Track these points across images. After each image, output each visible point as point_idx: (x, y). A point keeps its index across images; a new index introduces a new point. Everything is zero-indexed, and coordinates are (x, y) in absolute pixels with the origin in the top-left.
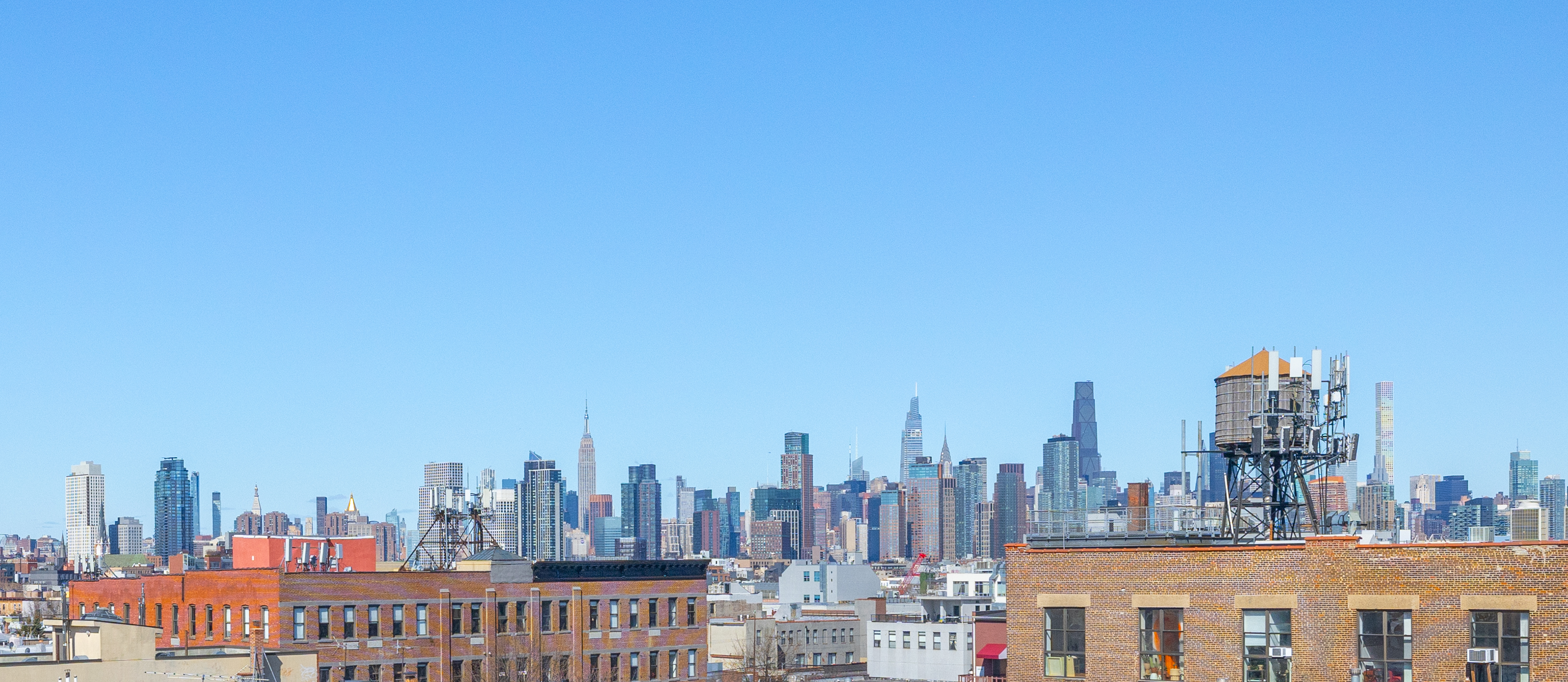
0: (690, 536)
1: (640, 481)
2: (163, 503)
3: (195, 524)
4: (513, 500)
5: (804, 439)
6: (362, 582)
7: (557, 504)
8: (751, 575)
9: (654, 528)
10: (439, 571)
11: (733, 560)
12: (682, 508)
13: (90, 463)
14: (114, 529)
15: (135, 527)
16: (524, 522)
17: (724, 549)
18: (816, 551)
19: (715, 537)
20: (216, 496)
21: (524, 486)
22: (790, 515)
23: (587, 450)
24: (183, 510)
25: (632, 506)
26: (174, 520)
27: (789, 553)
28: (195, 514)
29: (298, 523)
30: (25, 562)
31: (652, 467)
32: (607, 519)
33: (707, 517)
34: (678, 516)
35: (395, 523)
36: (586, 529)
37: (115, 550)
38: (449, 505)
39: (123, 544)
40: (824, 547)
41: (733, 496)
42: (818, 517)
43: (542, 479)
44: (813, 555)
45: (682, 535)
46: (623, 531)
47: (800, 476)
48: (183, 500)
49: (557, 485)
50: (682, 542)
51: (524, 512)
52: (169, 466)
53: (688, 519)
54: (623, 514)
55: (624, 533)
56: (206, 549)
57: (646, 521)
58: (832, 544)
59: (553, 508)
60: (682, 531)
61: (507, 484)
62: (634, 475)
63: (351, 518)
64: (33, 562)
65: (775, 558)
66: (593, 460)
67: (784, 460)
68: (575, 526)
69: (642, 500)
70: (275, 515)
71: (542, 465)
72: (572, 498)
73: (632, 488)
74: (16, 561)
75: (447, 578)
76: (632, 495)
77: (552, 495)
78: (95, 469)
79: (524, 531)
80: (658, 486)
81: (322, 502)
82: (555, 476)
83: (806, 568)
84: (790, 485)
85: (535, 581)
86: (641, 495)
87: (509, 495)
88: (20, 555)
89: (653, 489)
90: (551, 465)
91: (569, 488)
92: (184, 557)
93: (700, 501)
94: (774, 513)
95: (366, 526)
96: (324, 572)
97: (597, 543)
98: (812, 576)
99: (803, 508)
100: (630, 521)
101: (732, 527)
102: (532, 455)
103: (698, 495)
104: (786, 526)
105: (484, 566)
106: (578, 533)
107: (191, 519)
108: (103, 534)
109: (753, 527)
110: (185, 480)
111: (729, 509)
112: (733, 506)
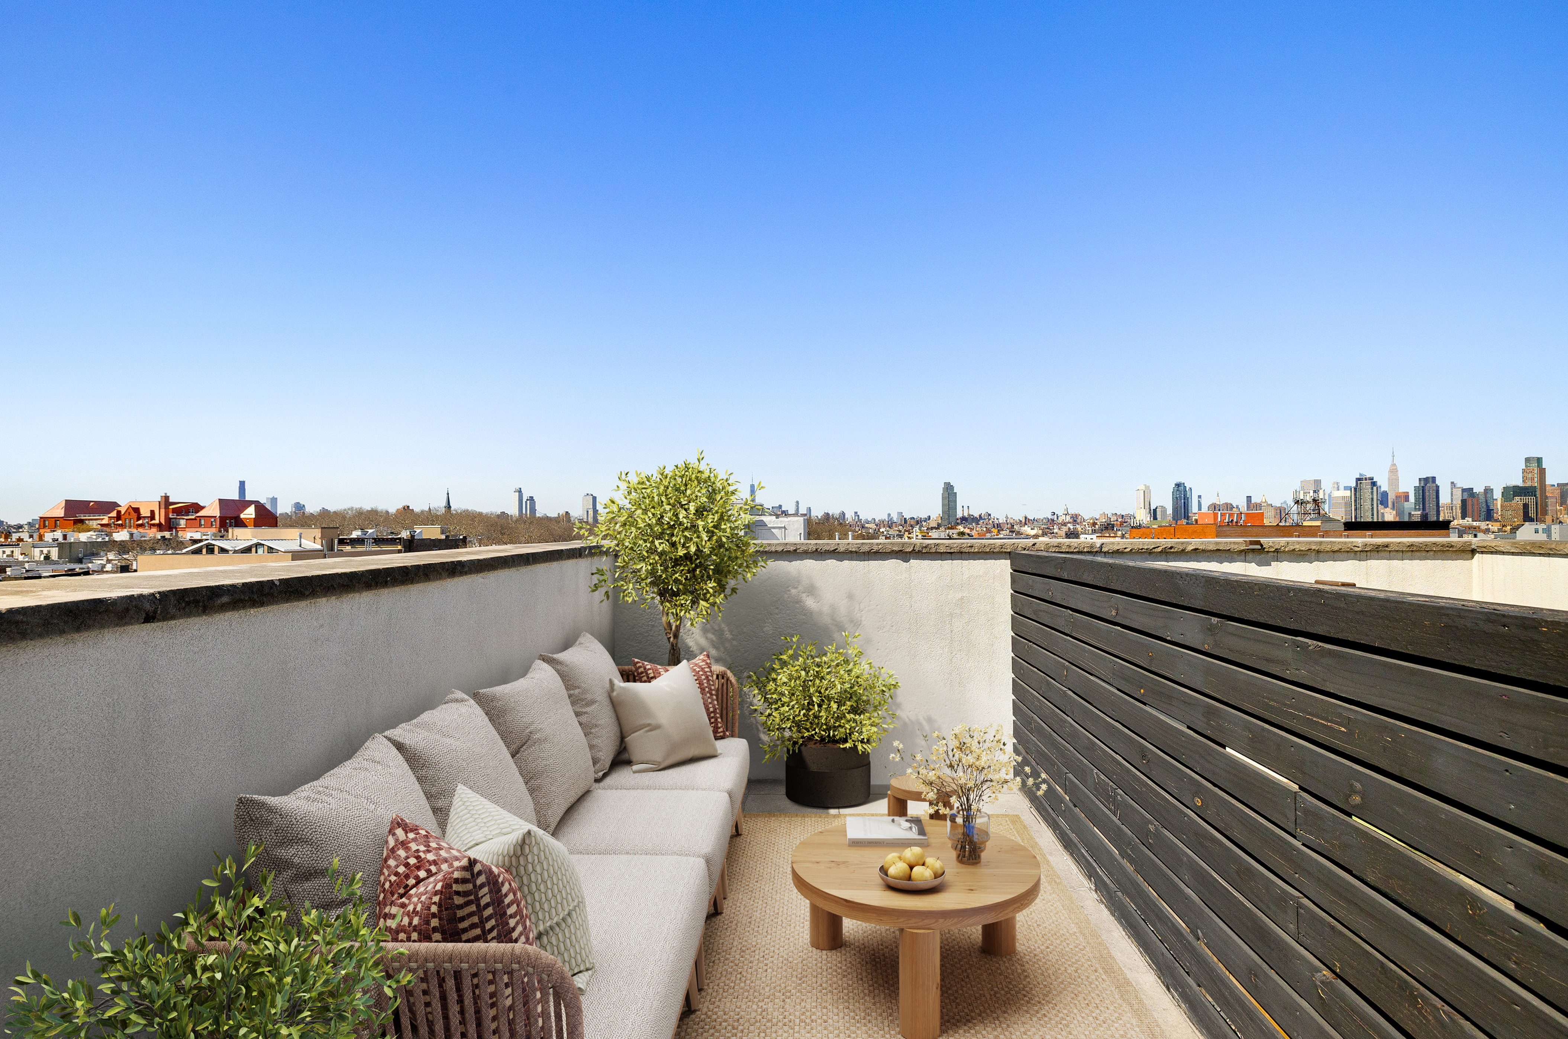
0: (1459, 511)
1: (1426, 485)
2: (1175, 500)
3: (1190, 508)
4: (1349, 495)
5: (1539, 460)
6: (1255, 529)
7: (1375, 497)
8: (1500, 530)
9: (1435, 507)
10: (1298, 525)
11: (1488, 522)
12: (1454, 497)
13: (1145, 485)
14: (1155, 510)
15: (1164, 509)
16: (1356, 505)
17: (1482, 517)
18: (1548, 518)
19: (1476, 511)
20: (1200, 497)
21: (1355, 489)
22: (1530, 500)
23: (1394, 471)
24: (1184, 503)
25: (1421, 497)
26: (1181, 507)
27: (1527, 518)
28: (1190, 504)
29: (1237, 507)
30: (1119, 523)
31: (1434, 479)
32: (1406, 503)
33: (1470, 501)
34: (1452, 501)
35: (1286, 507)
36: (1393, 508)
37: (1155, 518)
38: (1302, 497)
39: (1159, 516)
40: (1555, 516)
41: (1488, 491)
42: (1549, 501)
43: (1366, 485)
44: (1547, 520)
45: (1454, 511)
46: (1415, 509)
47: (1536, 479)
48: (1184, 499)
49: (1375, 488)
50: (1454, 514)
51: (1355, 501)
52: (1178, 485)
53: (1458, 503)
54: (1416, 501)
55: (1416, 509)
56: (1194, 518)
57: (1430, 503)
58: (1561, 514)
59: (1372, 499)
60: (1454, 508)
61: (1346, 488)
62: (1422, 482)
63: (1263, 504)
64: (1122, 524)
65: (1517, 521)
66: (1397, 475)
67: (1524, 471)
68: (1386, 506)
69: (1427, 494)
70: (1227, 504)
71: (1366, 479)
72: (1385, 495)
73: (1421, 488)
74: (1115, 523)
75: (1298, 528)
76: (1421, 492)
77: (1372, 493)
78: (1147, 487)
79: (1356, 509)
80: (1438, 487)
81: (1249, 498)
82: (1374, 484)
83: (1536, 527)
84: (1529, 484)
85: (1345, 530)
86: (1427, 491)
87: (1348, 493)
88: (1117, 520)
89: (1435, 488)
90: (1371, 479)
91: (1383, 489)
92: (1184, 521)
93: (1465, 494)
94: (1517, 498)
95: (1271, 508)
96: (1237, 525)
97: (1400, 513)
98: (1540, 531)
99: (1538, 496)
100: (1420, 504)
101: (1488, 506)
102: (1361, 475)
103: (1464, 490)
104: (1526, 506)
105: (1318, 523)
106: (1388, 510)
107: (1188, 506)
108: (1150, 513)
109: (1502, 506)
110: (1185, 491)
111: (1486, 497)
112: (1489, 495)
